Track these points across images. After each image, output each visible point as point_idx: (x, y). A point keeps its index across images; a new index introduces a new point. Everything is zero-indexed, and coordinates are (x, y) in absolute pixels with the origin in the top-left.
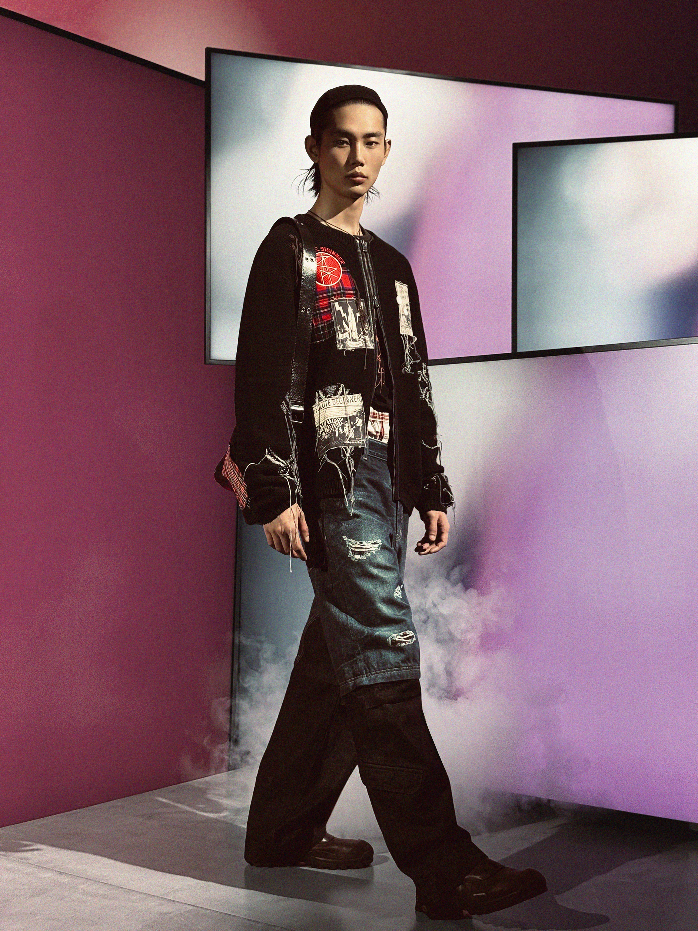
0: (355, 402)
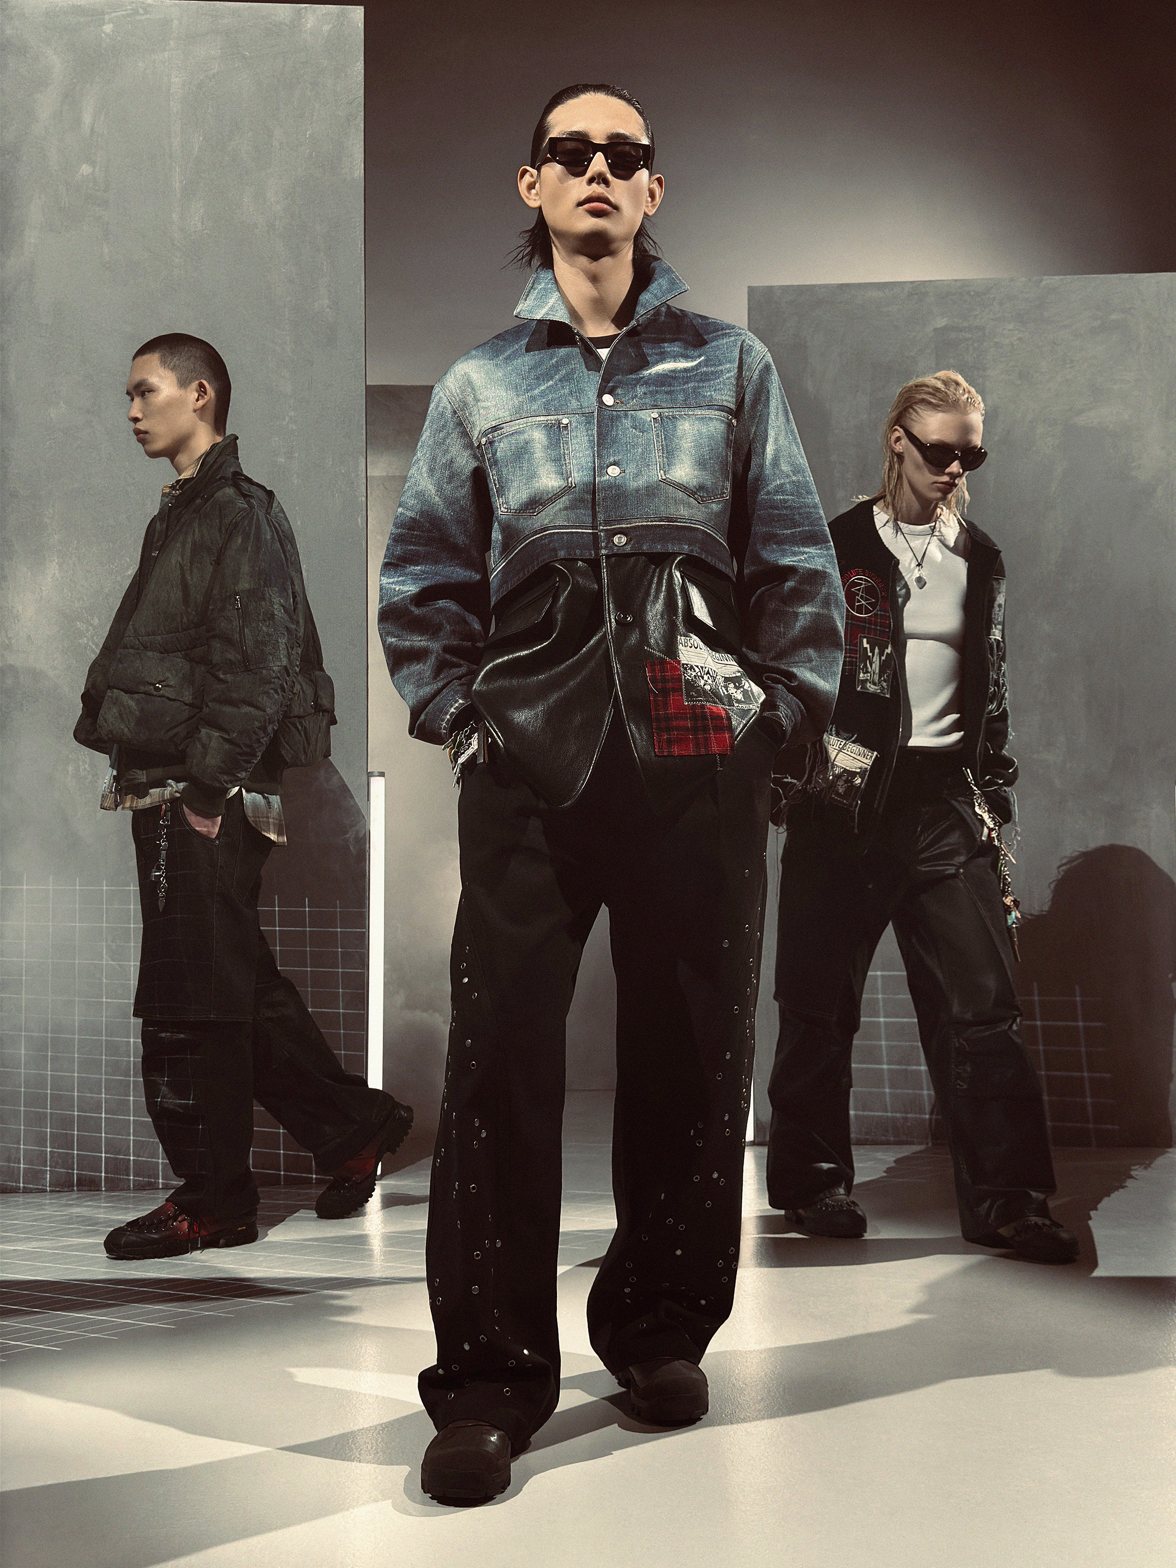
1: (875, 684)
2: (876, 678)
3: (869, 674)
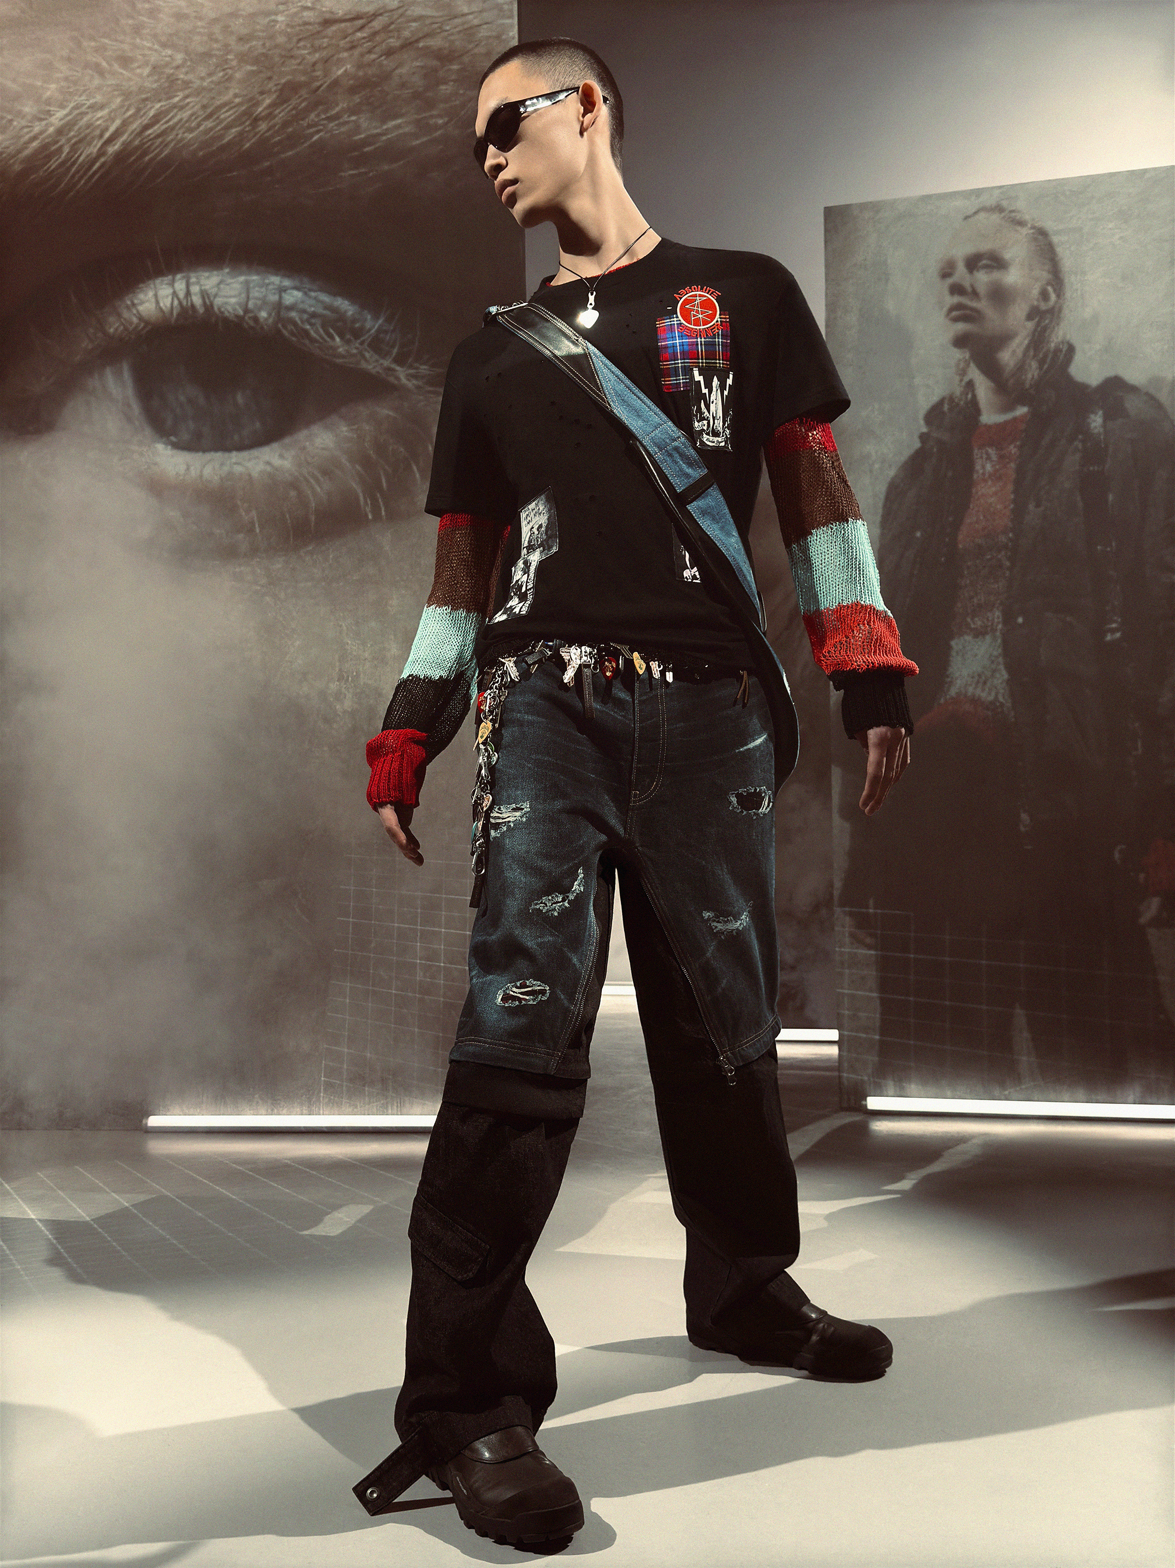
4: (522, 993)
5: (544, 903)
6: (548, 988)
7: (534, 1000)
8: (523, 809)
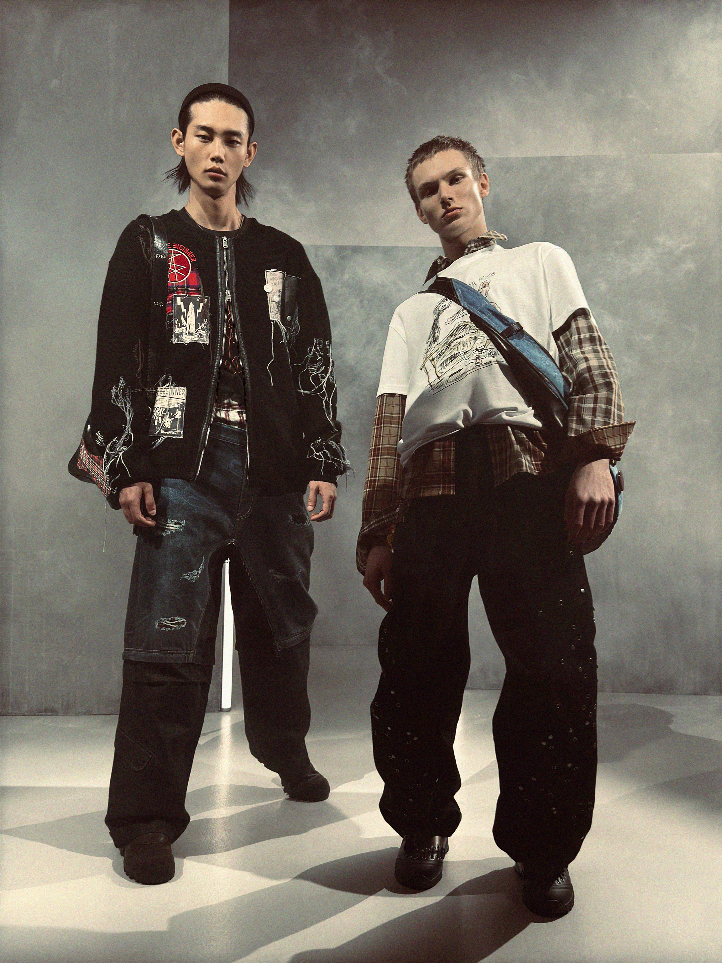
0: (180, 394)
1: (191, 334)
2: (193, 329)
3: (184, 328)
4: (171, 624)
5: (189, 576)
6: (185, 621)
7: (179, 627)
8: (181, 524)
